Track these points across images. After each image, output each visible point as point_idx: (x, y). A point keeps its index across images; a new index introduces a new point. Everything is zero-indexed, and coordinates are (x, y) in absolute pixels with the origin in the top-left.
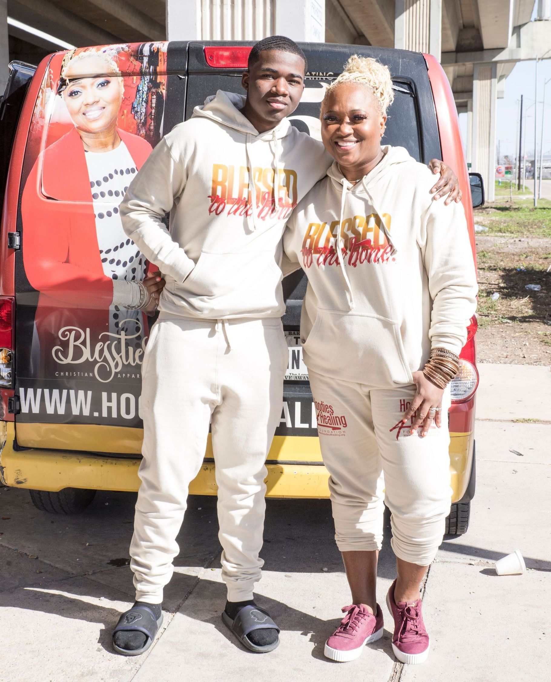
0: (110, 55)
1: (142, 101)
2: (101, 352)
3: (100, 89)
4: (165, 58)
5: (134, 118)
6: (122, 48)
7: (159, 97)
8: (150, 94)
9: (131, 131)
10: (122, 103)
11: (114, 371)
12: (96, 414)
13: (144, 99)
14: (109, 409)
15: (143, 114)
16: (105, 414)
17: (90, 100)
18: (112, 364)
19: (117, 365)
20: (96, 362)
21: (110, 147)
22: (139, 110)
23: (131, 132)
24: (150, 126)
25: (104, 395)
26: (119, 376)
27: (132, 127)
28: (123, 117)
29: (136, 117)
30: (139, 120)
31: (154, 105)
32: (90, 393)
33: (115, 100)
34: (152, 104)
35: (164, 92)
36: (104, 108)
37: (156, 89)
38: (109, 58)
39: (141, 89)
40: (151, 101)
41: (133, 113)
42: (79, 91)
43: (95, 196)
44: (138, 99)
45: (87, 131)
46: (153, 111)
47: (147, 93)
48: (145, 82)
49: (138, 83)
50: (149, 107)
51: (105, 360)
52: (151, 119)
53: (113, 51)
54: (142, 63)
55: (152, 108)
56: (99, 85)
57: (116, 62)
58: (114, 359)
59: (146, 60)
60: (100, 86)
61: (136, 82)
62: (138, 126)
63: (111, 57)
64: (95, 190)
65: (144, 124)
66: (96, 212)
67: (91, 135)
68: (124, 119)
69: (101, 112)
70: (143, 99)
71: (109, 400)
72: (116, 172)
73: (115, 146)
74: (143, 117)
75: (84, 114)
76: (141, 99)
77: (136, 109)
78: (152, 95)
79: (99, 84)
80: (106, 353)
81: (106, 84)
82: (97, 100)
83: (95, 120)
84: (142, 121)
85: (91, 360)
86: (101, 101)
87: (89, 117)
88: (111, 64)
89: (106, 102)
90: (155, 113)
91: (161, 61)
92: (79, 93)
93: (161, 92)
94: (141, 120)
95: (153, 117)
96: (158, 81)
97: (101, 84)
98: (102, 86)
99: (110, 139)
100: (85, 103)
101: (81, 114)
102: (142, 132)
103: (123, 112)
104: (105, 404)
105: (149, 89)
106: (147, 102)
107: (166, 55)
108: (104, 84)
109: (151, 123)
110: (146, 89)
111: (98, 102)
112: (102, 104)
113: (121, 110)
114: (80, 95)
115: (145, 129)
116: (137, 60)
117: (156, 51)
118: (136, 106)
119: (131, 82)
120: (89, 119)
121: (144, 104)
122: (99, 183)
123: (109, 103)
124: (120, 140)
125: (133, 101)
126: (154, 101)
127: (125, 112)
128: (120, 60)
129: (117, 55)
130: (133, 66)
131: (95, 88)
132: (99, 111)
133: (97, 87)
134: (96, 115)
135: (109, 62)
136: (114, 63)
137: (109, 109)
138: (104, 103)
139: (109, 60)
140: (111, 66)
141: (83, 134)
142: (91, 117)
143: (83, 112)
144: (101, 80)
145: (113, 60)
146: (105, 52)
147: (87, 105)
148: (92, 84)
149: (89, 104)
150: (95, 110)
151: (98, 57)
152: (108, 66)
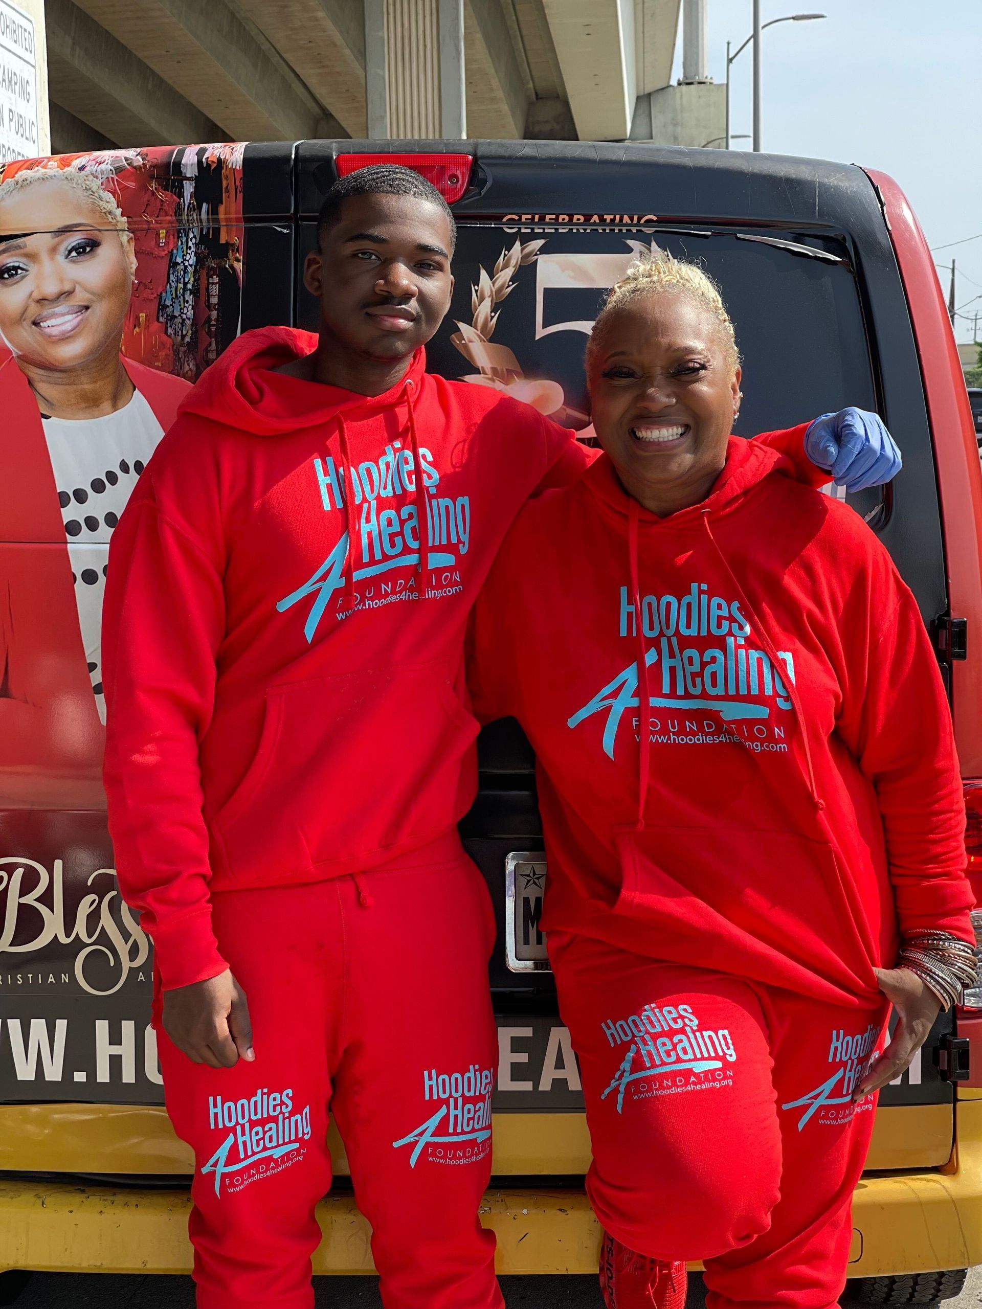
0: (97, 177)
1: (185, 289)
2: (94, 918)
3: (74, 262)
4: (238, 183)
5: (166, 333)
6: (126, 159)
7: (228, 277)
8: (204, 273)
9: (158, 364)
10: (133, 295)
11: (126, 964)
12: (80, 1077)
13: (189, 286)
14: (116, 1062)
15: (189, 323)
16: (103, 1075)
17: (51, 288)
18: (123, 949)
19: (134, 952)
20: (78, 944)
21: (107, 405)
22: (177, 313)
23: (157, 368)
24: (207, 351)
25: (102, 1027)
26: (141, 977)
27: (162, 354)
28: (137, 329)
29: (170, 331)
30: (179, 338)
31: (215, 300)
32: (61, 1025)
33: (114, 288)
34: (209, 296)
35: (239, 266)
36: (87, 308)
37: (218, 261)
38: (95, 184)
39: (179, 260)
40: (207, 290)
41: (161, 319)
42: (19, 267)
43: (73, 528)
44: (173, 284)
45: (48, 367)
46: (214, 314)
47: (195, 272)
48: (190, 244)
49: (171, 246)
50: (202, 305)
51: (104, 939)
52: (209, 333)
53: (103, 166)
54: (181, 195)
55: (209, 306)
56: (70, 252)
57: (114, 194)
58: (126, 935)
59: (189, 188)
60: (74, 254)
61: (167, 243)
62: (176, 352)
63: (99, 183)
64: (71, 512)
65: (193, 346)
66: (77, 569)
67: (57, 375)
68: (139, 334)
69: (80, 318)
70: (185, 284)
71: (115, 1038)
72: (124, 467)
73: (120, 403)
74: (188, 331)
75: (36, 324)
76: (181, 285)
77: (169, 310)
78: (209, 276)
79: (69, 248)
80: (106, 921)
81: (88, 249)
82: (67, 287)
83: (65, 338)
84: (187, 339)
85: (64, 940)
86: (78, 289)
87: (48, 331)
88: (101, 198)
89: (92, 293)
90: (217, 320)
91: (227, 191)
92: (19, 271)
93: (232, 267)
94: (183, 337)
95: (213, 329)
96: (223, 241)
97: (74, 249)
98: (79, 254)
99: (105, 386)
100: (36, 295)
101: (27, 324)
102: (186, 368)
103: (138, 318)
104: (104, 1050)
105: (200, 260)
106: (195, 292)
107: (239, 176)
108: (84, 250)
109: (210, 344)
110: (192, 260)
111: (70, 293)
112: (81, 297)
113: (131, 312)
114: (23, 277)
115: (195, 359)
116: (166, 189)
117: (214, 166)
118: (168, 303)
119: (153, 243)
120: (50, 336)
121: (189, 297)
122: (81, 496)
123: (100, 296)
124: (131, 387)
125: (160, 290)
126: (215, 290)
127: (142, 316)
128: (124, 189)
129: (116, 178)
130: (158, 203)
131: (60, 258)
132: (74, 315)
133: (67, 257)
134: (68, 327)
135: (96, 195)
136: (108, 196)
137: (100, 311)
138: (88, 296)
139: (94, 189)
140: (101, 203)
141: (35, 373)
142: (54, 331)
143: (33, 319)
144: (75, 239)
145: (104, 190)
146: (82, 168)
147: (42, 301)
148: (53, 250)
149: (49, 298)
150: (63, 315)
151: (66, 182)
152: (93, 203)
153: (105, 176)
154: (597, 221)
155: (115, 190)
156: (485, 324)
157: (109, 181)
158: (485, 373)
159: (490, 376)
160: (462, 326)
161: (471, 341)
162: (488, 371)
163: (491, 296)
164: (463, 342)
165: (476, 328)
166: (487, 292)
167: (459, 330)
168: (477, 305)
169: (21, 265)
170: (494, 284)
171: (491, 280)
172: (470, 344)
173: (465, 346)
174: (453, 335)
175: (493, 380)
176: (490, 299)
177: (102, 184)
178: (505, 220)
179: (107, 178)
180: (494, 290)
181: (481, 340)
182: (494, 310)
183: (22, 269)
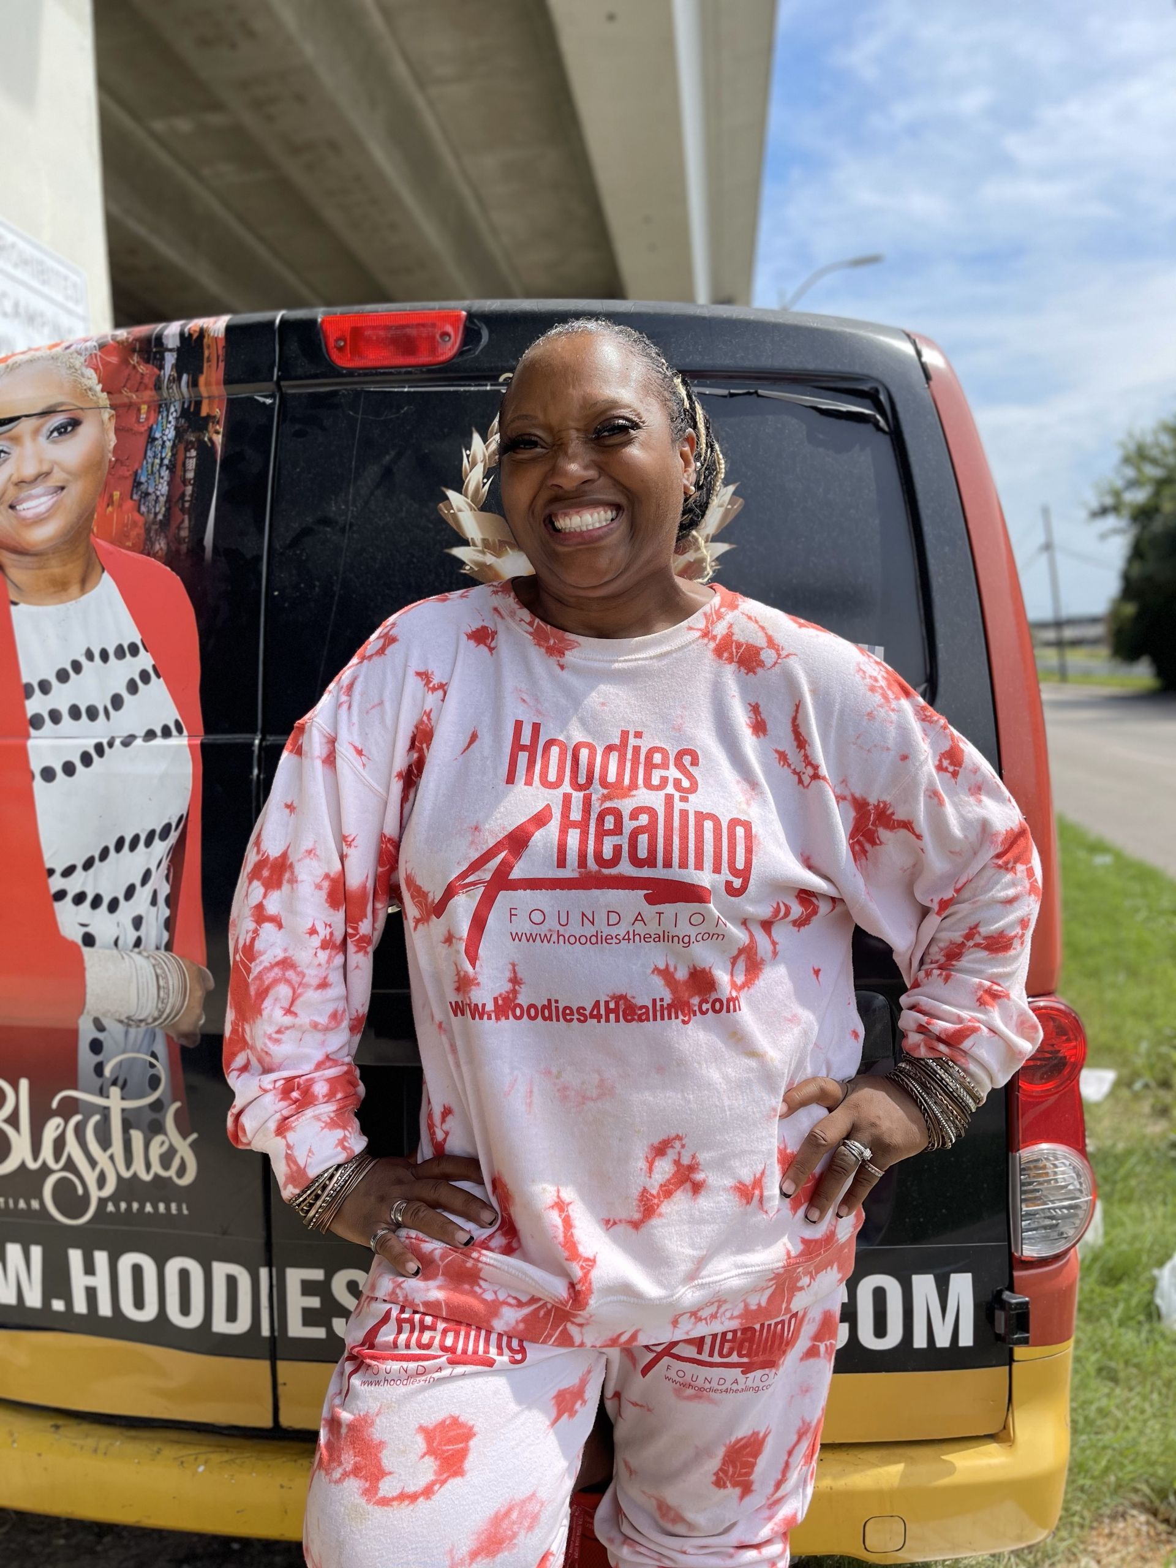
0: (80, 354)
1: (161, 465)
2: (59, 1144)
3: (54, 442)
4: (220, 352)
5: (139, 510)
7: (206, 452)
8: (181, 447)
9: (129, 544)
10: (109, 473)
11: (95, 1194)
12: (58, 1305)
13: (166, 462)
14: (91, 1294)
15: (162, 499)
16: (80, 1306)
17: (29, 470)
18: (91, 1177)
20: (45, 1171)
21: (75, 589)
22: (151, 490)
23: (128, 548)
24: (179, 528)
25: (75, 1257)
26: (110, 1208)
27: (134, 533)
28: (110, 509)
29: (143, 509)
30: (152, 516)
31: (190, 475)
32: (36, 1252)
33: (92, 466)
34: (185, 471)
35: (218, 439)
36: (62, 488)
37: (197, 434)
38: (79, 361)
39: (158, 435)
40: (184, 464)
41: (135, 497)
42: (2, 451)
43: (36, 722)
44: (150, 460)
45: (20, 551)
46: (189, 489)
47: (174, 446)
48: (171, 418)
49: (151, 421)
50: (178, 480)
51: (70, 1166)
52: (183, 510)
54: (161, 367)
55: (185, 482)
56: (52, 432)
57: (96, 370)
58: (93, 1163)
59: (170, 359)
60: (55, 434)
61: (147, 419)
62: (148, 531)
63: (82, 359)
64: (36, 705)
65: (165, 524)
66: (36, 766)
67: (28, 559)
68: (112, 513)
69: (55, 499)
70: (162, 459)
71: (90, 1269)
72: (90, 655)
73: (88, 586)
74: (161, 509)
75: (12, 507)
76: (158, 461)
77: (143, 487)
78: (187, 450)
79: (51, 429)
80: (72, 1146)
81: (69, 429)
82: (45, 468)
83: (39, 520)
84: (160, 517)
85: (32, 1165)
86: (56, 470)
87: (23, 513)
88: (83, 375)
89: (69, 473)
90: (192, 495)
91: (209, 360)
92: (2, 454)
93: (210, 440)
94: (156, 514)
95: (187, 505)
96: (204, 413)
97: (57, 429)
98: (60, 434)
99: (74, 569)
100: (15, 479)
101: (4, 508)
102: (157, 547)
103: (111, 496)
104: (79, 1281)
105: (179, 432)
106: (172, 468)
107: (222, 344)
108: (66, 429)
109: (183, 521)
110: (171, 433)
111: (47, 474)
112: (57, 477)
113: (105, 489)
114: (5, 461)
115: (166, 537)
116: (147, 361)
117: (195, 336)
118: (143, 479)
119: (134, 419)
120: (24, 519)
121: (165, 473)
122: (45, 687)
123: (75, 475)
124: (100, 569)
125: (136, 466)
126: (191, 464)
127: (117, 494)
128: (106, 364)
129: (99, 353)
130: (138, 376)
131: (42, 440)
132: (50, 497)
133: (48, 437)
134: (42, 509)
135: (79, 372)
136: (90, 373)
137: (76, 491)
138: (64, 476)
139: (77, 366)
140: (83, 380)
141: (7, 558)
142: (29, 514)
143: (10, 502)
144: (58, 420)
145: (87, 366)
146: (68, 347)
147: (20, 483)
148: (36, 432)
149: (27, 480)
150: (39, 496)
151: (51, 362)
152: (75, 381)
153: (88, 353)
155: (98, 365)
156: (477, 490)
157: (92, 358)
158: (474, 545)
159: (480, 548)
160: (451, 494)
161: (460, 510)
162: (478, 542)
163: (484, 460)
164: (452, 511)
165: (466, 496)
166: (480, 457)
167: (447, 498)
168: (468, 470)
169: (5, 449)
170: (487, 448)
171: (485, 443)
172: (459, 514)
173: (454, 516)
174: (441, 505)
175: (483, 552)
176: (483, 464)
177: (85, 361)
178: (501, 379)
179: (91, 355)
180: (487, 455)
181: (471, 509)
182: (487, 476)
183: (5, 452)
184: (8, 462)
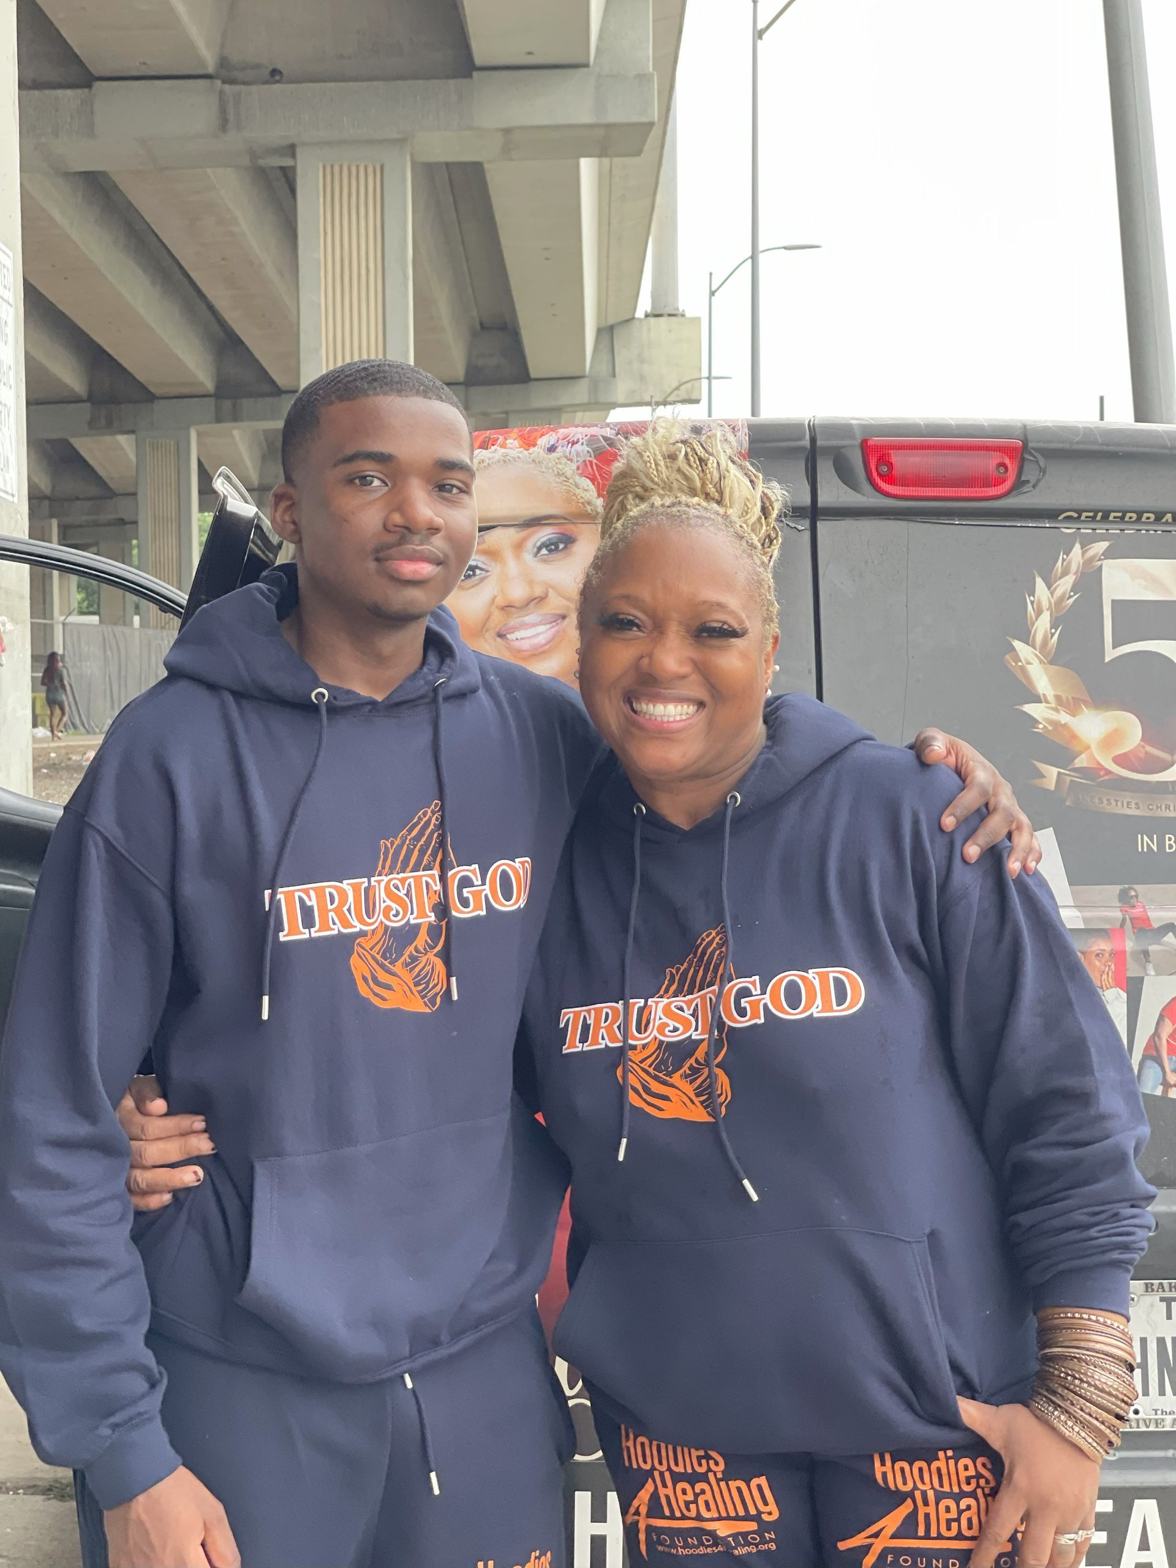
0: (571, 460)
3: (545, 561)
6: (606, 439)
17: (518, 592)
36: (564, 617)
38: (570, 469)
42: (477, 567)
53: (578, 447)
56: (539, 549)
60: (544, 551)
63: (574, 466)
69: (554, 630)
75: (501, 635)
79: (538, 544)
81: (561, 546)
82: (538, 591)
83: (539, 653)
86: (551, 593)
87: (517, 644)
88: (577, 486)
89: (569, 599)
92: (478, 572)
97: (544, 545)
98: (550, 551)
100: (500, 601)
101: (490, 635)
108: (557, 547)
111: (542, 599)
112: (555, 603)
114: (482, 580)
120: (519, 651)
128: (604, 474)
129: (595, 461)
131: (528, 557)
132: (548, 626)
133: (536, 555)
134: (541, 639)
135: (571, 481)
136: (586, 483)
138: (565, 602)
139: (569, 473)
140: (577, 491)
142: (525, 645)
143: (497, 629)
144: (545, 534)
145: (581, 475)
146: (552, 449)
147: (508, 608)
148: (520, 546)
149: (517, 605)
150: (534, 625)
151: (532, 465)
152: (568, 492)
153: (581, 460)
154: (1170, 520)
155: (594, 475)
156: (1045, 642)
157: (586, 465)
158: (1047, 702)
159: (1054, 705)
160: (1017, 644)
161: (1029, 663)
162: (1050, 698)
163: (1050, 608)
164: (1020, 664)
165: (1034, 647)
166: (1045, 604)
167: (1013, 649)
168: (1034, 618)
169: (480, 565)
171: (1049, 589)
172: (1029, 667)
173: (1023, 669)
174: (1008, 657)
175: (1056, 710)
177: (578, 468)
178: (1061, 518)
179: (584, 461)
180: (1053, 601)
181: (1041, 662)
183: (481, 569)
184: (486, 581)
